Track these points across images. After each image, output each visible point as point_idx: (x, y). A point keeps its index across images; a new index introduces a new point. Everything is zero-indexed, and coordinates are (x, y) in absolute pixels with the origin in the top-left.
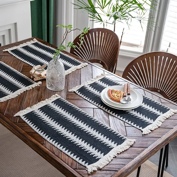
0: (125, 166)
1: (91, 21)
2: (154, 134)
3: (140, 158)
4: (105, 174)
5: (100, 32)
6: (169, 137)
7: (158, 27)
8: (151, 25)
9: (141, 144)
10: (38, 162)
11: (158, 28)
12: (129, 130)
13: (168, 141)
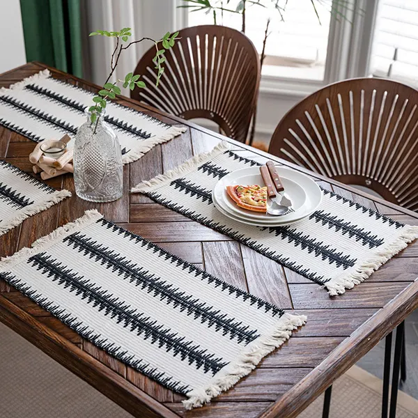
0: (294, 388)
1: (181, 9)
2: (363, 300)
3: (330, 365)
4: (243, 410)
5: (207, 36)
6: (403, 305)
7: (362, 10)
8: (342, 6)
9: (332, 327)
10: (67, 389)
11: (360, 12)
12: (297, 292)
13: (402, 314)
